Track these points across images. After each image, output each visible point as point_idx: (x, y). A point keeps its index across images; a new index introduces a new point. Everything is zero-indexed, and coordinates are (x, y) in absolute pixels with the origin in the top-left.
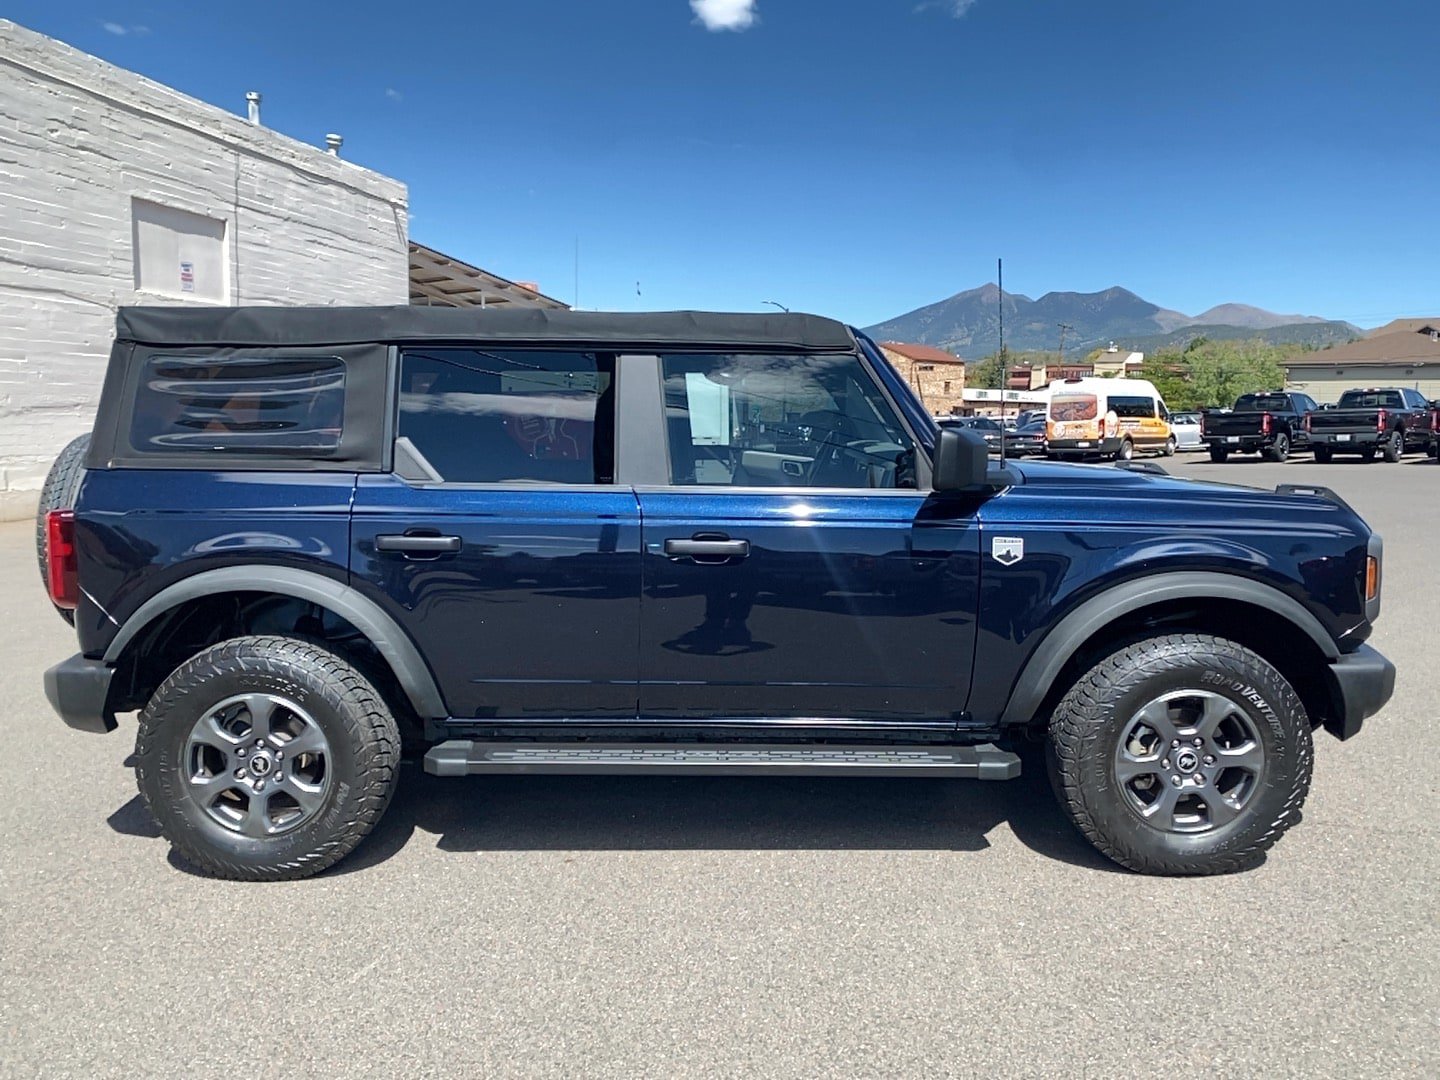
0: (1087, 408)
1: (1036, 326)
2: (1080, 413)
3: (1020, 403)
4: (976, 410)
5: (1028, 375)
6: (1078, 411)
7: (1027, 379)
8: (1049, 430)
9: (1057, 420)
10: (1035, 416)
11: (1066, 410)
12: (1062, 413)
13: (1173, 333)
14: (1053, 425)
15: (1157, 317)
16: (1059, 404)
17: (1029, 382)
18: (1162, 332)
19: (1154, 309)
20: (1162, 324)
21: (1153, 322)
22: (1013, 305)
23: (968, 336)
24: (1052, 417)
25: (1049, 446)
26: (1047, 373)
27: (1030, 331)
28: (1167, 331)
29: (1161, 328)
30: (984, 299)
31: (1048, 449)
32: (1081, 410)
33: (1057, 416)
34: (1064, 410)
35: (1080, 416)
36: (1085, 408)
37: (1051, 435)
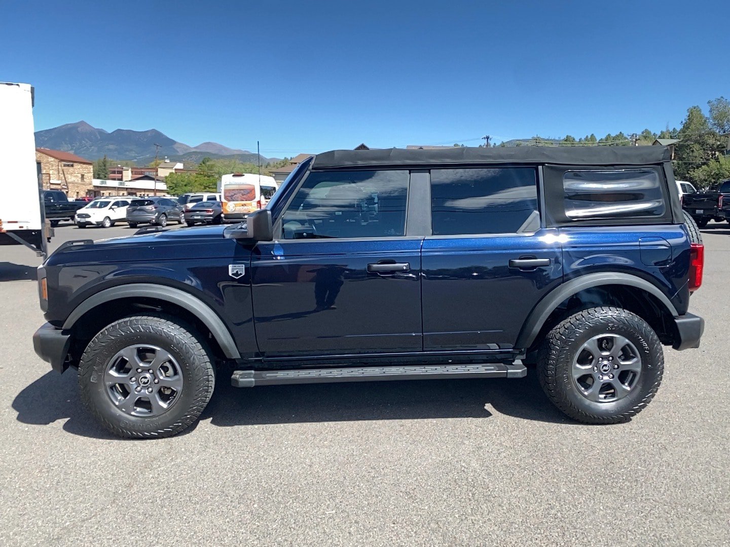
0: (249, 193)
1: (111, 147)
2: (244, 196)
6: (243, 195)
7: (121, 175)
8: (224, 207)
9: (229, 201)
11: (235, 194)
12: (233, 196)
13: (184, 155)
14: (226, 204)
16: (230, 190)
18: (178, 154)
19: (173, 142)
20: (178, 150)
22: (97, 134)
23: (72, 149)
24: (226, 198)
25: (225, 218)
26: (132, 172)
27: (108, 149)
28: (181, 154)
29: (178, 152)
30: (79, 129)
31: (224, 220)
32: (245, 194)
33: (229, 198)
34: (233, 194)
35: (244, 198)
36: (247, 194)
37: (226, 210)
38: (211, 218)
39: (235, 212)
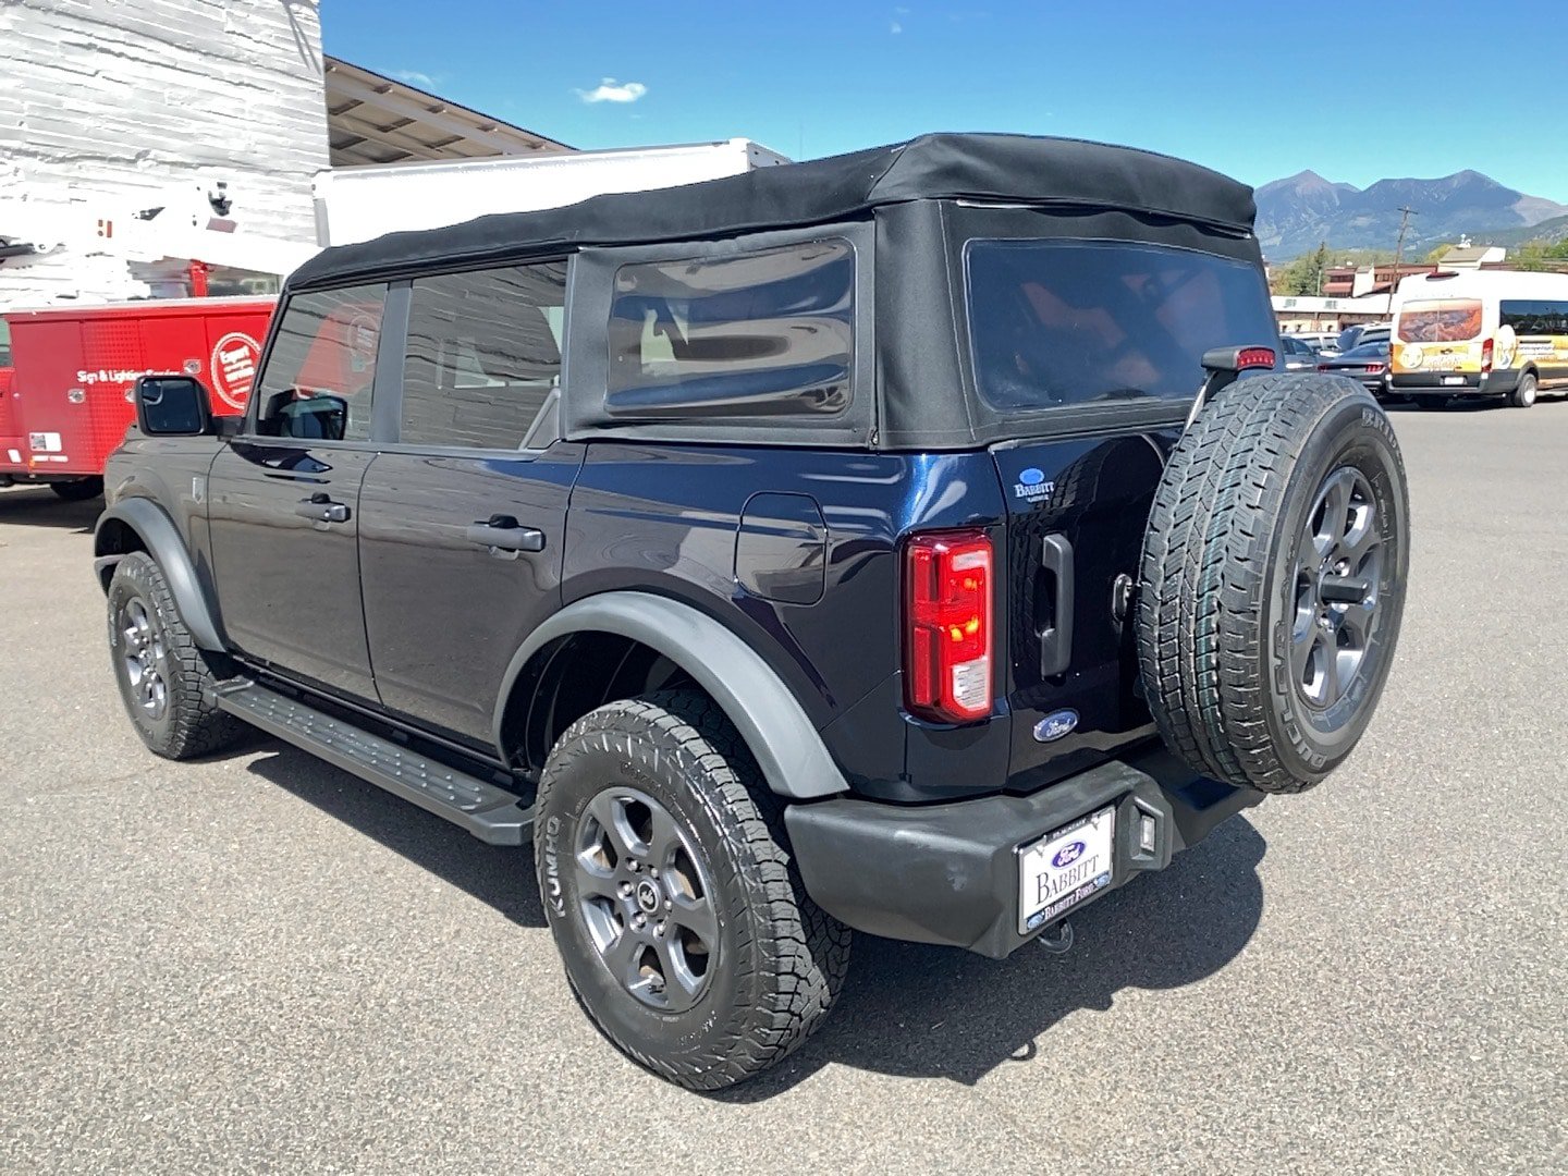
0: (1463, 320)
1: (1362, 221)
2: (1451, 329)
3: (1340, 315)
4: (1282, 323)
5: (1351, 279)
6: (1447, 325)
7: (1350, 284)
8: (1395, 357)
9: (1409, 341)
10: (1368, 333)
11: (1427, 324)
12: (1420, 328)
13: (1539, 225)
14: (1401, 349)
15: (1518, 207)
16: (1416, 314)
17: (1352, 287)
18: (1523, 225)
19: (1514, 196)
20: (1524, 214)
21: (1514, 212)
22: (1335, 196)
23: (1278, 234)
24: (1402, 335)
25: (1394, 383)
26: (1376, 276)
27: (1354, 227)
28: (1530, 223)
29: (1523, 220)
30: (1298, 190)
31: (1391, 388)
32: (1452, 324)
33: (1411, 335)
34: (1422, 324)
35: (1450, 334)
36: (1461, 323)
37: (1398, 364)
38: (1378, 383)
39: (1421, 370)
